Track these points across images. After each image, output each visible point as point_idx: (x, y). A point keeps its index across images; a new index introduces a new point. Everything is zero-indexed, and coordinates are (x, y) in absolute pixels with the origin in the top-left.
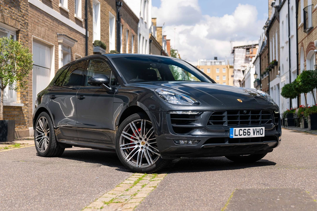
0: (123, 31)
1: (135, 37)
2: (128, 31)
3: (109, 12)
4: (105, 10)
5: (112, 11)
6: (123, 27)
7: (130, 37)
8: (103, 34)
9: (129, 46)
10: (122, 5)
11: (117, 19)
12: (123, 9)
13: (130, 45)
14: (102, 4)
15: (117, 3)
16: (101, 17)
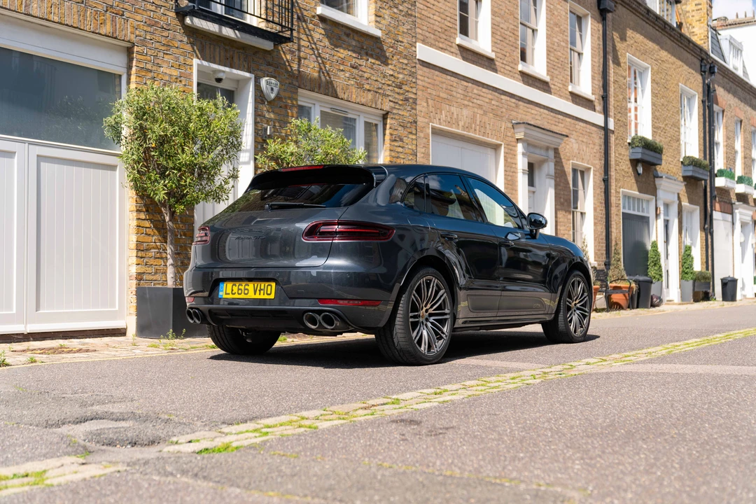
0: (724, 121)
2: (741, 121)
3: (680, 84)
4: (667, 80)
5: (688, 83)
6: (725, 113)
7: (744, 132)
8: (663, 126)
9: (743, 149)
10: (716, 70)
11: (704, 96)
12: (725, 79)
13: (744, 147)
14: (655, 68)
15: (703, 67)
16: (653, 92)
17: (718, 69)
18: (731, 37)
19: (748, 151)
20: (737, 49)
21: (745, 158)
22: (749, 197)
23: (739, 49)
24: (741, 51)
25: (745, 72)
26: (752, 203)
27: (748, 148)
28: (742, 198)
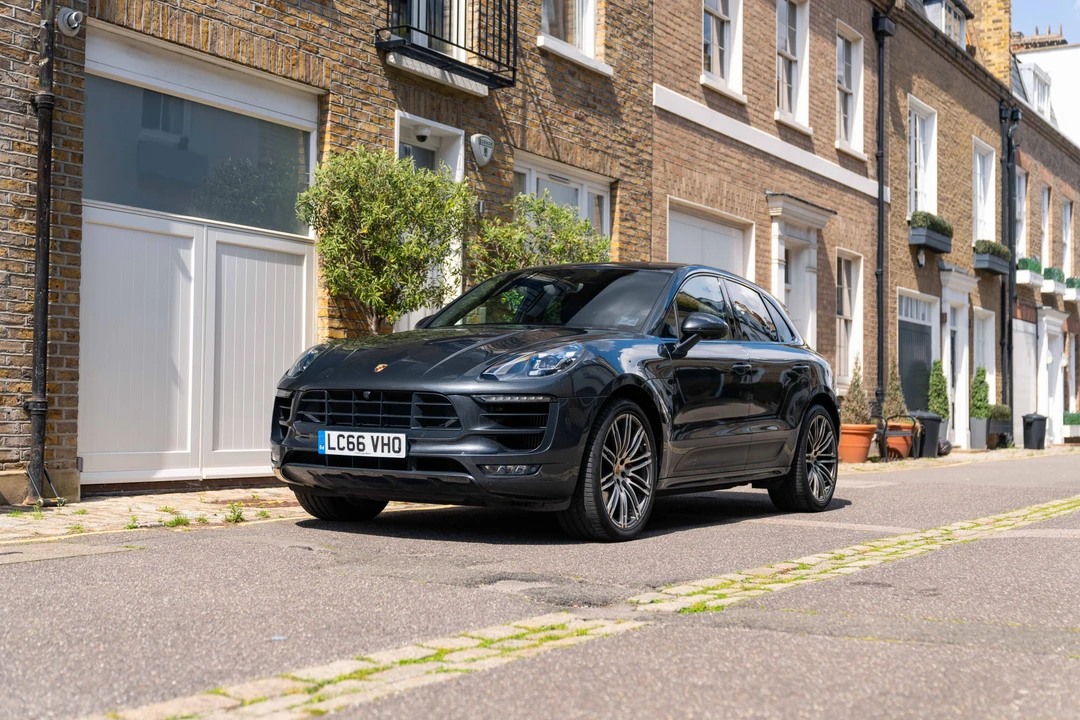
0: (1028, 188)
1: (1074, 205)
2: (1049, 189)
3: (973, 136)
4: (957, 131)
5: (983, 135)
6: (1030, 178)
7: (1054, 205)
8: (951, 196)
9: (1051, 229)
10: (1020, 116)
11: (1003, 154)
12: (1030, 129)
13: (1053, 226)
14: (943, 114)
15: (1003, 112)
16: (939, 149)
17: (1023, 116)
18: (1036, 66)
19: (1058, 233)
20: (1043, 84)
21: (1054, 242)
22: (1058, 298)
23: (1046, 84)
24: (1049, 87)
25: (1053, 117)
26: (1061, 308)
27: (1058, 228)
28: (1050, 299)
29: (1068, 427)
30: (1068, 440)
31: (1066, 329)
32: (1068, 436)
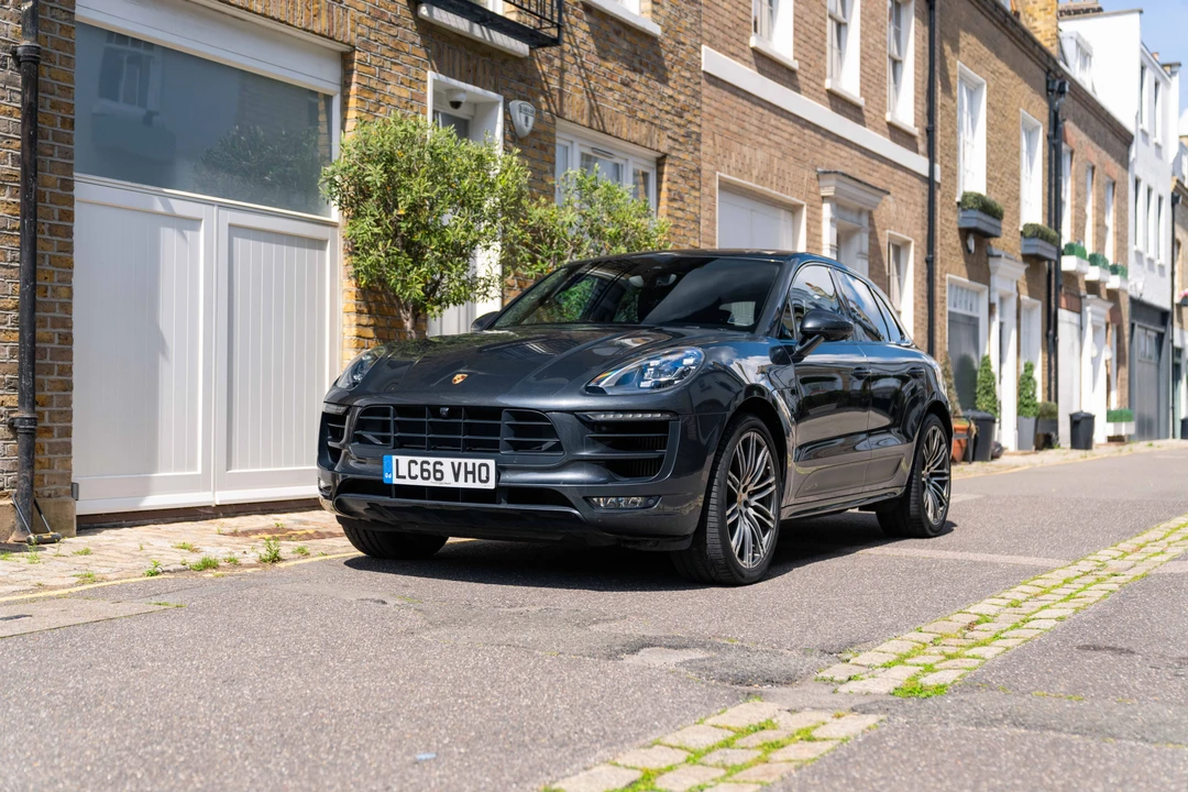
0: (1073, 167)
1: (1117, 186)
2: (1093, 168)
3: (1021, 110)
4: (1006, 104)
5: (1031, 108)
6: (1075, 156)
7: (1098, 185)
8: (999, 176)
9: (1095, 211)
10: (1067, 89)
11: (1049, 129)
12: (1075, 103)
13: (1097, 208)
14: (992, 85)
15: (1050, 84)
16: (989, 124)
17: (1070, 87)
18: (1079, 35)
19: (1101, 215)
20: (1086, 55)
21: (1098, 225)
22: (1101, 286)
23: (1088, 54)
24: (1091, 57)
25: (1094, 90)
26: (1104, 296)
27: (1101, 210)
28: (1093, 287)
29: (1111, 425)
30: (1111, 439)
31: (1109, 320)
32: (1111, 434)
